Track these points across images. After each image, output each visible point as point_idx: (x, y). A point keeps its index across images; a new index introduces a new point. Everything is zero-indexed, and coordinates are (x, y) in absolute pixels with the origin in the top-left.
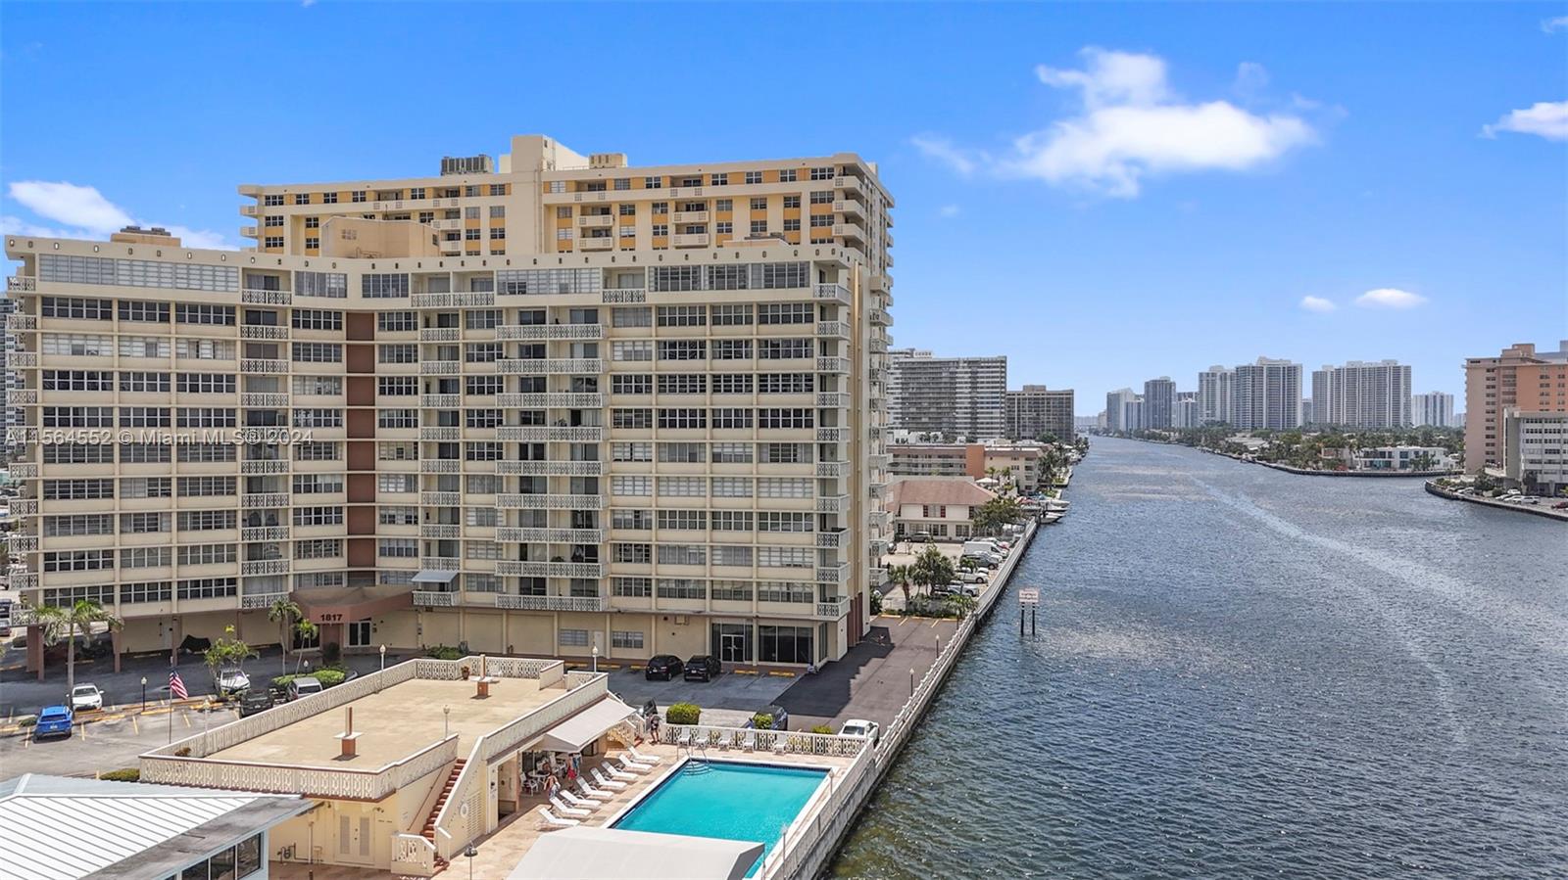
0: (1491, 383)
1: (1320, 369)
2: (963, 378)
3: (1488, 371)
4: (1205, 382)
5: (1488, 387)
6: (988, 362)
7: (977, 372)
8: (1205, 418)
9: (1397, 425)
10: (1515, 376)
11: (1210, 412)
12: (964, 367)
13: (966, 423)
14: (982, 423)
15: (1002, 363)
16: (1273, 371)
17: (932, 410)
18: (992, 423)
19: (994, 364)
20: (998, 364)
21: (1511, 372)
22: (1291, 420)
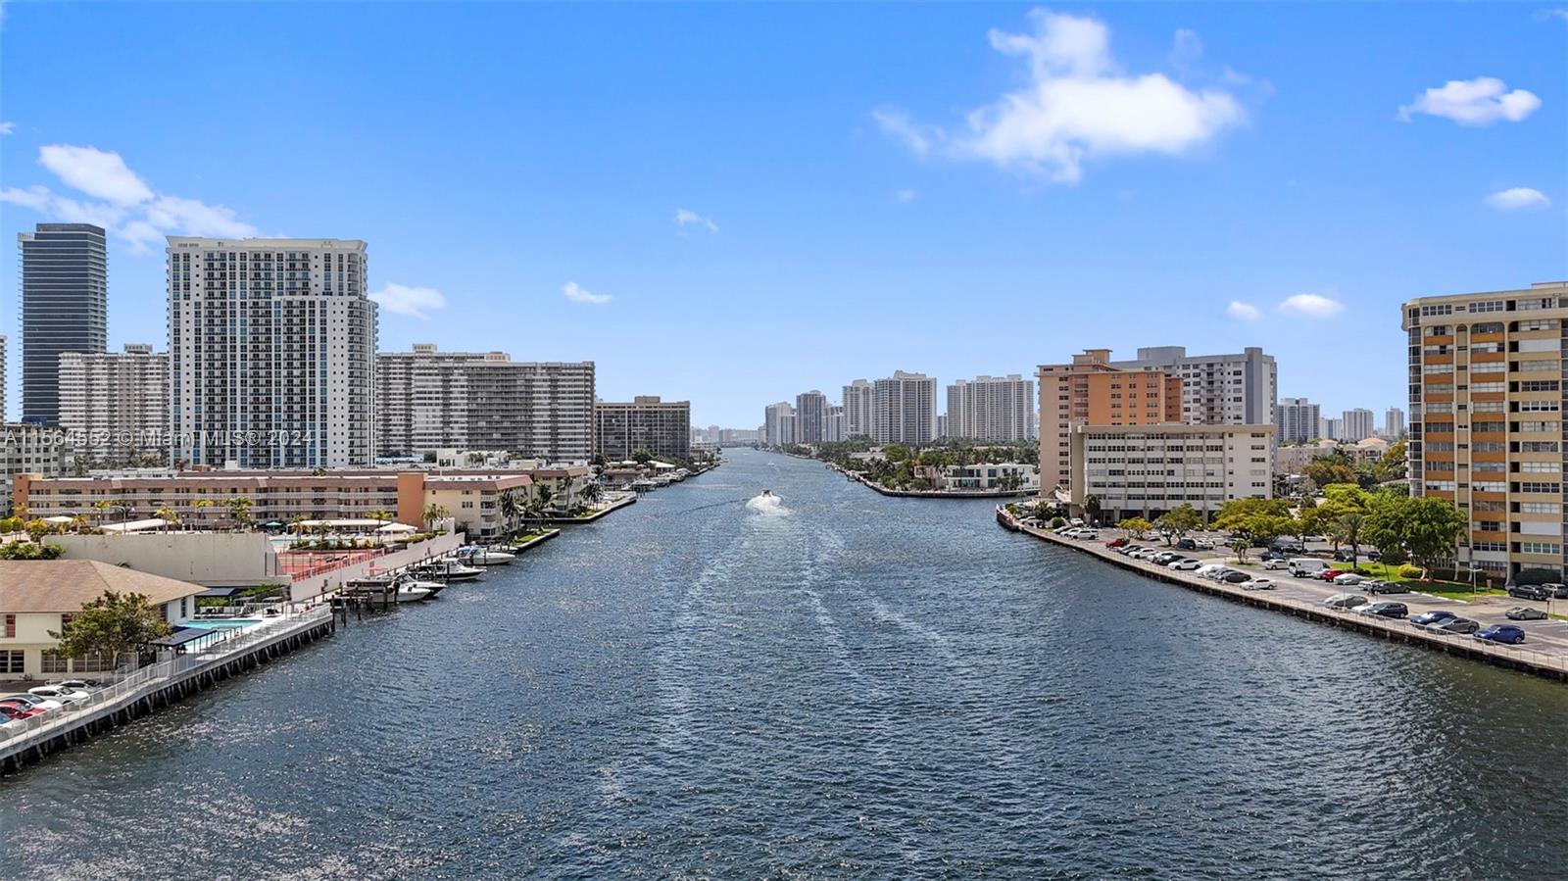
0: (1064, 393)
1: (954, 383)
2: (542, 386)
3: (1061, 379)
4: (849, 396)
5: (1061, 398)
6: (570, 369)
7: (558, 380)
8: (849, 432)
9: (1021, 438)
10: (1087, 386)
11: (854, 426)
12: (542, 374)
13: (544, 440)
14: (564, 441)
15: (588, 370)
16: (910, 385)
17: (505, 425)
18: (575, 440)
19: (577, 371)
20: (582, 371)
21: (1083, 381)
22: (926, 434)
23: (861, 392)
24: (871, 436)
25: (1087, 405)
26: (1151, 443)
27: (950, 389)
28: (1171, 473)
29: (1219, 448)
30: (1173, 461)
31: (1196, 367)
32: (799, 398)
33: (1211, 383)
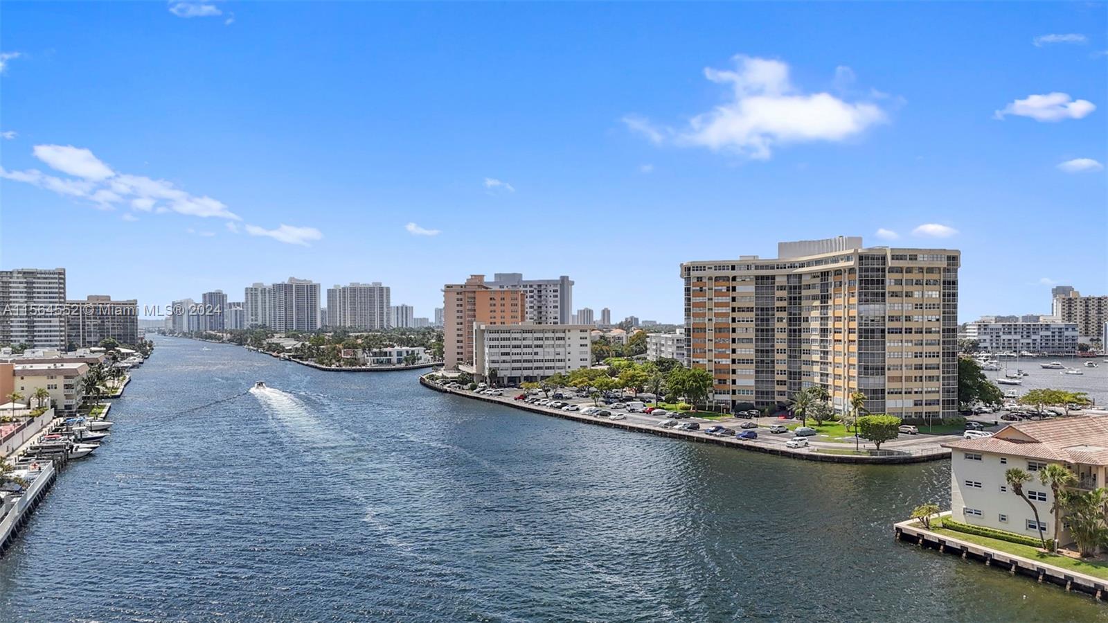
0: (460, 302)
1: (332, 287)
2: (18, 288)
3: (458, 294)
4: (249, 295)
5: (458, 305)
6: (44, 274)
7: (34, 283)
8: (250, 322)
9: (382, 327)
10: (474, 298)
11: (254, 317)
12: (18, 278)
13: (23, 331)
14: (39, 331)
15: (61, 274)
16: (300, 288)
19: (52, 276)
20: (57, 276)
21: (472, 295)
22: (313, 324)
23: (259, 291)
24: (267, 325)
25: (475, 310)
26: (525, 335)
27: (329, 291)
28: (536, 354)
29: (563, 339)
30: (537, 346)
31: (531, 286)
32: (204, 296)
33: (540, 297)
